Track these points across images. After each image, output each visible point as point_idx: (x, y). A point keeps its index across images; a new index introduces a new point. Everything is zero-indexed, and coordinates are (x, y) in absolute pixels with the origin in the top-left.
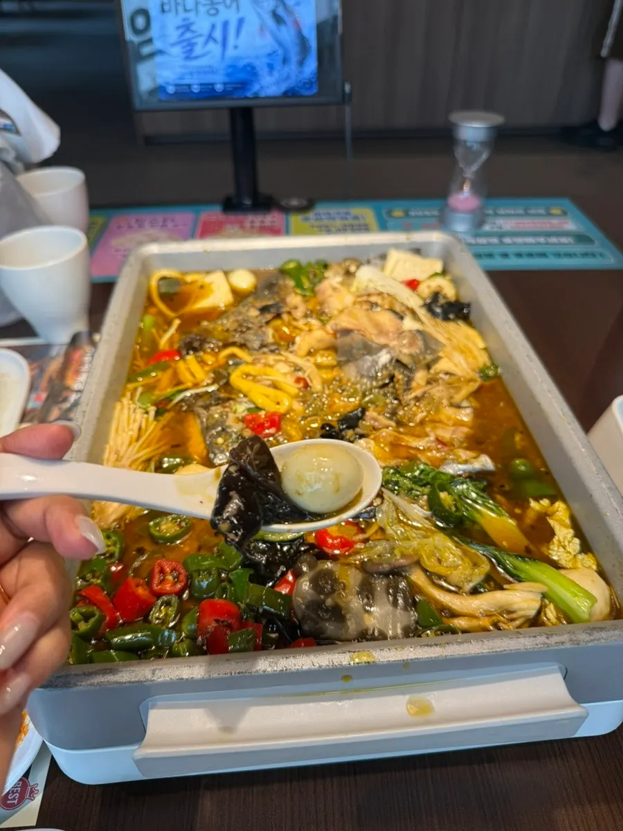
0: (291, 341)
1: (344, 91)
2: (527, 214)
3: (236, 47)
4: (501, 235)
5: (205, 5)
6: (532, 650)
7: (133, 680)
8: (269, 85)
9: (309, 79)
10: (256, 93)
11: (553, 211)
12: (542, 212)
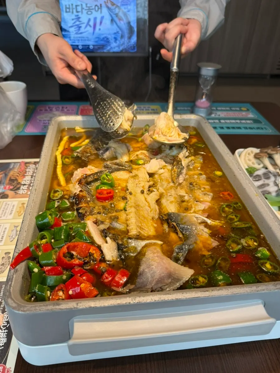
1: (149, 51)
2: (231, 110)
3: (100, 29)
4: (220, 119)
5: (86, 10)
6: (250, 293)
7: (68, 308)
8: (115, 47)
9: (133, 45)
10: (108, 50)
11: (243, 109)
12: (238, 109)
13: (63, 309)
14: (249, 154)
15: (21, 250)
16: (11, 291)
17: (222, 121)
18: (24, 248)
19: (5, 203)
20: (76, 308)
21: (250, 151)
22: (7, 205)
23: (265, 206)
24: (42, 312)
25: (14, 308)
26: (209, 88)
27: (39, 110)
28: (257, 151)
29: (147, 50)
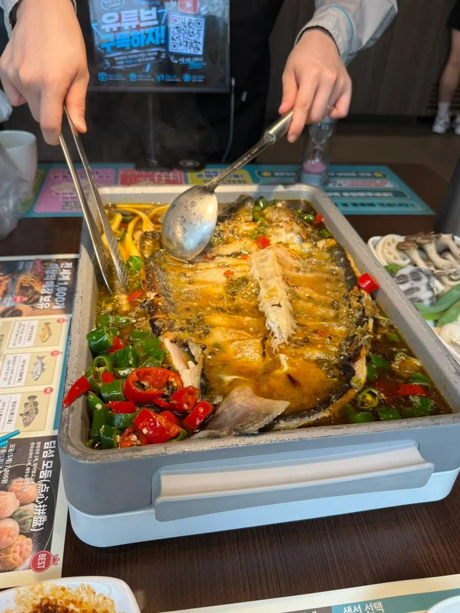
2: (358, 176)
4: (341, 191)
11: (377, 174)
12: (369, 175)
13: (146, 456)
14: (389, 244)
15: (75, 380)
16: (70, 436)
17: (346, 194)
18: (79, 378)
19: (17, 323)
20: (165, 454)
21: (390, 240)
22: (22, 326)
23: (415, 317)
24: (118, 460)
25: (77, 457)
26: (324, 141)
27: (52, 177)
28: (400, 239)
29: (227, 83)
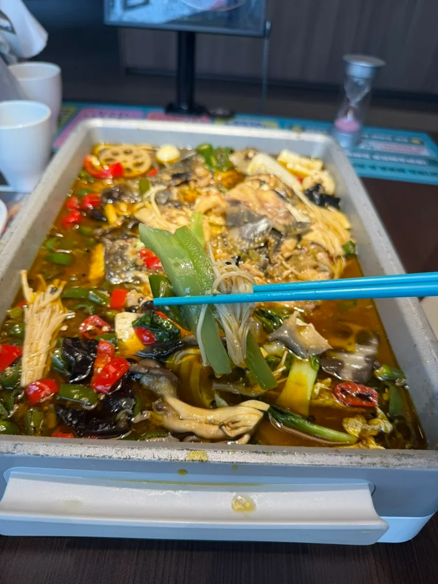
0: (192, 202)
1: (265, 26)
2: (393, 141)
4: (372, 153)
6: (347, 467)
11: (414, 141)
12: (406, 140)
17: (376, 157)
26: (359, 98)
29: (261, 26)
